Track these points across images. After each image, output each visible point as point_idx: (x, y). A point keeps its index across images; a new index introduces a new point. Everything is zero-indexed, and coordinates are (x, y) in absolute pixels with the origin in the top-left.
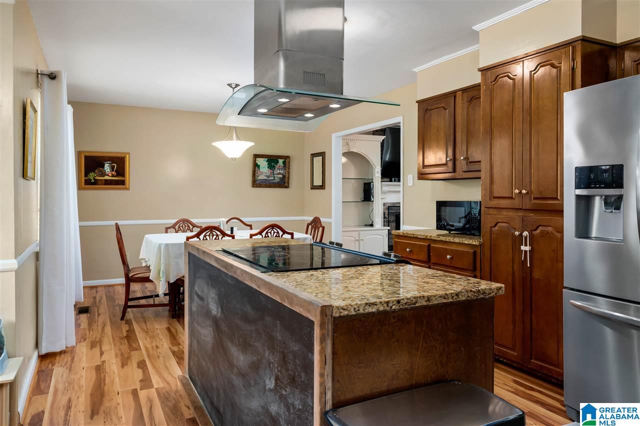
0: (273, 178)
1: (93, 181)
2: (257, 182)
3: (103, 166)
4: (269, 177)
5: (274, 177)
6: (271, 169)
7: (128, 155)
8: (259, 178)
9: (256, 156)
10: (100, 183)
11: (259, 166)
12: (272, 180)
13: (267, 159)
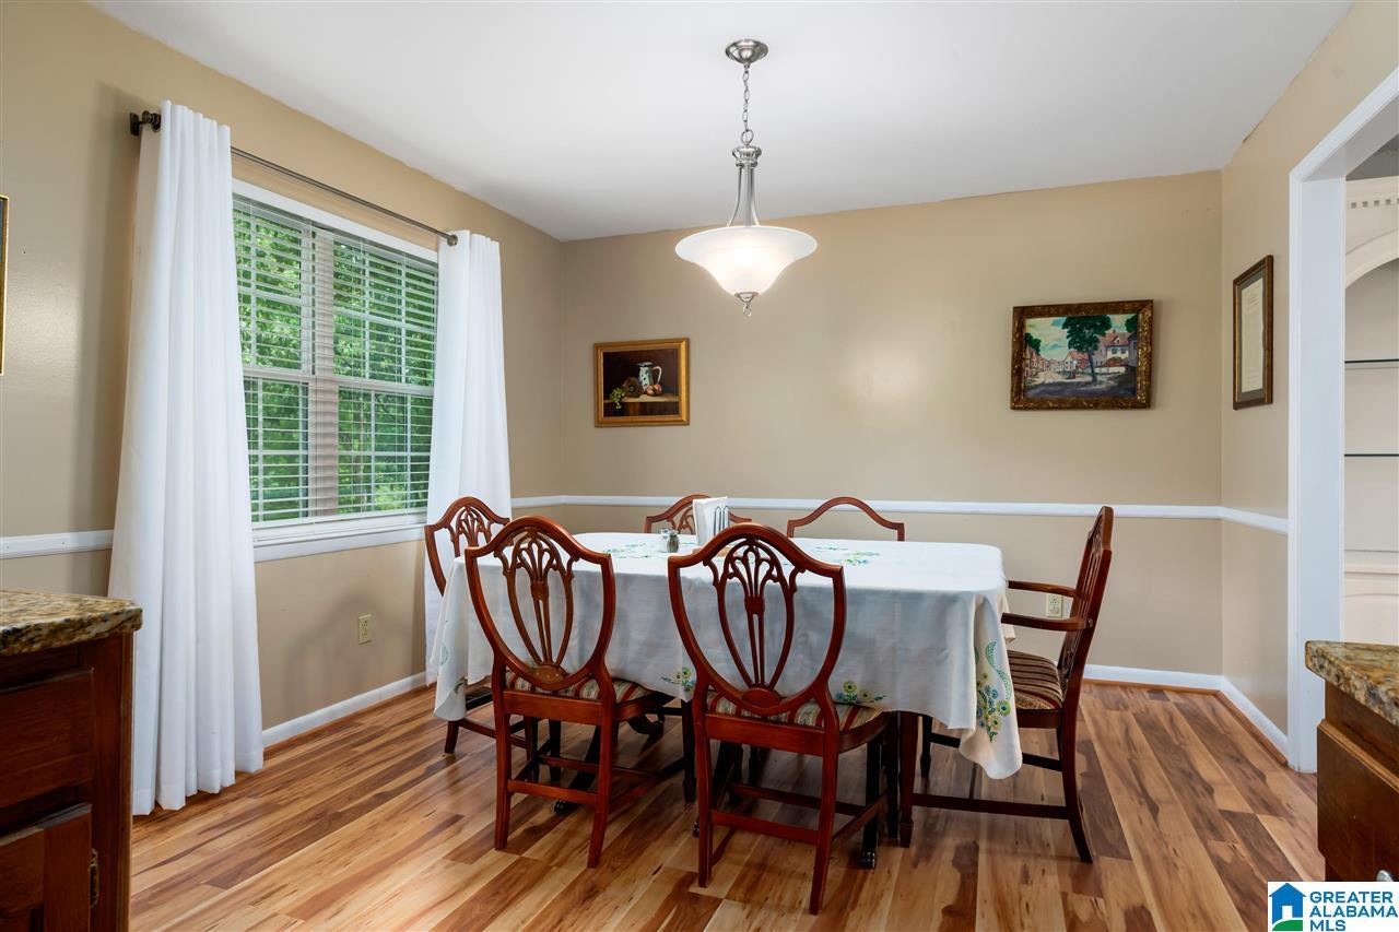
0: (1089, 379)
1: (619, 407)
2: (1031, 394)
3: (637, 375)
4: (1073, 375)
5: (1094, 375)
6: (1080, 349)
7: (683, 345)
8: (1039, 381)
9: (1023, 314)
10: (631, 410)
11: (1036, 345)
12: (1087, 384)
13: (1063, 319)
